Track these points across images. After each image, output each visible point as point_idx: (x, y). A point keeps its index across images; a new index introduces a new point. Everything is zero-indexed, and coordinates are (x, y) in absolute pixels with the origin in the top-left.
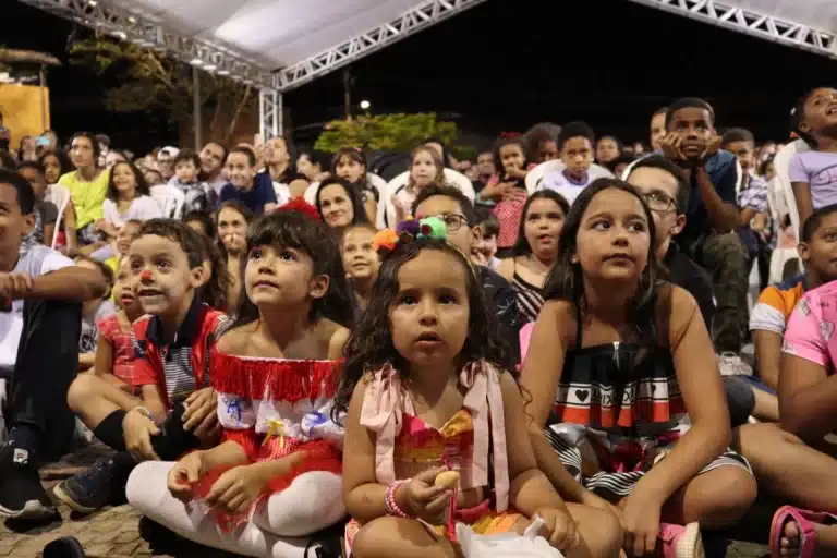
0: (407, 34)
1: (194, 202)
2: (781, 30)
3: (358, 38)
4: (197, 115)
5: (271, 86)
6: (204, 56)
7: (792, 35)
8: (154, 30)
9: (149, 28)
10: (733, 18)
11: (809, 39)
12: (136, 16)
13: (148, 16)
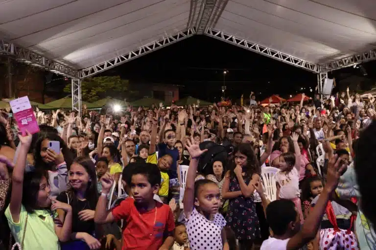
0: (141, 56)
2: (295, 61)
5: (77, 77)
7: (300, 64)
8: (41, 59)
11: (306, 65)
13: (38, 53)
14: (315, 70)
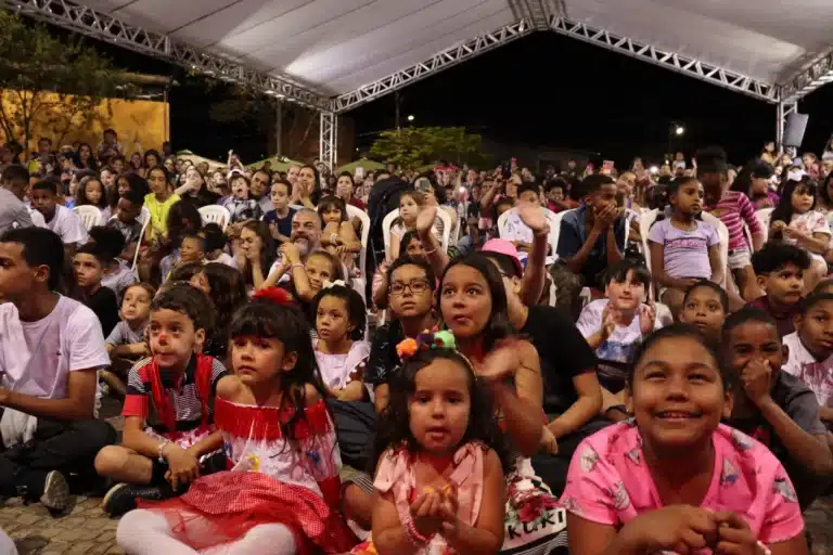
0: (436, 71)
1: (241, 213)
2: (730, 79)
3: (398, 73)
4: (279, 126)
5: (329, 110)
6: (276, 86)
7: (739, 84)
8: (236, 70)
9: (232, 68)
10: (693, 68)
11: (752, 87)
12: (223, 58)
13: (231, 59)
14: (770, 96)
